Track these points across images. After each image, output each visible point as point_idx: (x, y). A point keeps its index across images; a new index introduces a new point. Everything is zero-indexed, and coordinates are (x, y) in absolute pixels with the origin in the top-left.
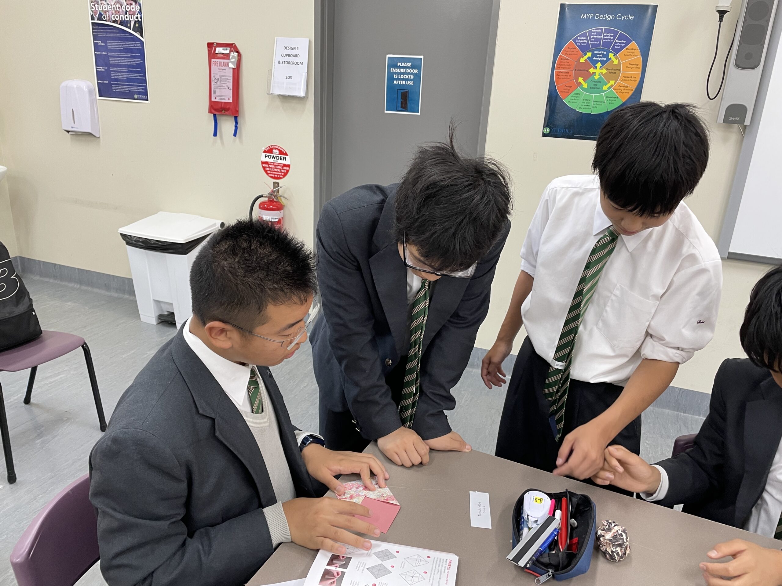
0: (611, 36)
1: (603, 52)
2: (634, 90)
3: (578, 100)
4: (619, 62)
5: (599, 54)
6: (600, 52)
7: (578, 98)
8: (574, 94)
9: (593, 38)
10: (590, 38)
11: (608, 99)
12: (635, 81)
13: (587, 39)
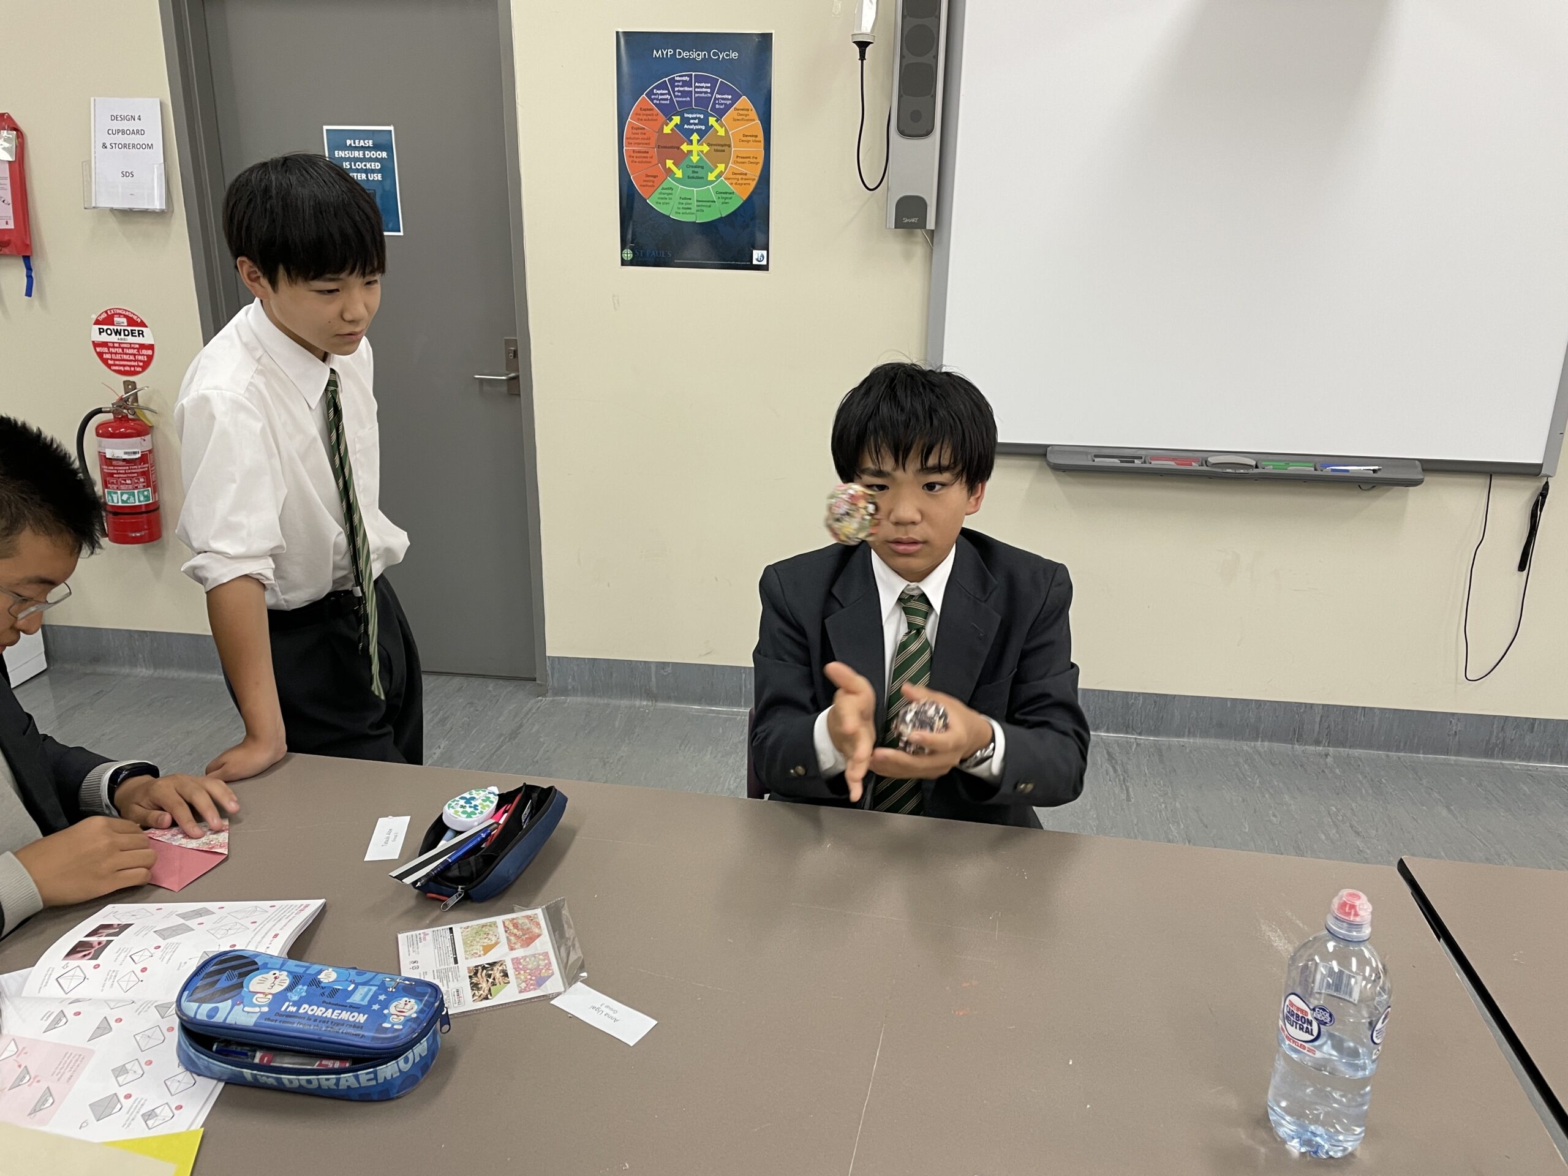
0: (707, 87)
1: (698, 116)
2: (757, 179)
3: (670, 199)
4: (726, 131)
5: (693, 118)
6: (694, 116)
7: (670, 196)
8: (663, 189)
9: (679, 91)
10: (674, 92)
11: (720, 195)
12: (757, 163)
13: (669, 94)
